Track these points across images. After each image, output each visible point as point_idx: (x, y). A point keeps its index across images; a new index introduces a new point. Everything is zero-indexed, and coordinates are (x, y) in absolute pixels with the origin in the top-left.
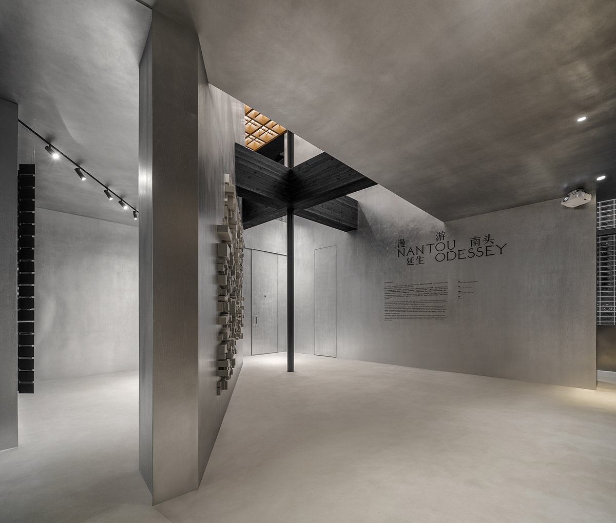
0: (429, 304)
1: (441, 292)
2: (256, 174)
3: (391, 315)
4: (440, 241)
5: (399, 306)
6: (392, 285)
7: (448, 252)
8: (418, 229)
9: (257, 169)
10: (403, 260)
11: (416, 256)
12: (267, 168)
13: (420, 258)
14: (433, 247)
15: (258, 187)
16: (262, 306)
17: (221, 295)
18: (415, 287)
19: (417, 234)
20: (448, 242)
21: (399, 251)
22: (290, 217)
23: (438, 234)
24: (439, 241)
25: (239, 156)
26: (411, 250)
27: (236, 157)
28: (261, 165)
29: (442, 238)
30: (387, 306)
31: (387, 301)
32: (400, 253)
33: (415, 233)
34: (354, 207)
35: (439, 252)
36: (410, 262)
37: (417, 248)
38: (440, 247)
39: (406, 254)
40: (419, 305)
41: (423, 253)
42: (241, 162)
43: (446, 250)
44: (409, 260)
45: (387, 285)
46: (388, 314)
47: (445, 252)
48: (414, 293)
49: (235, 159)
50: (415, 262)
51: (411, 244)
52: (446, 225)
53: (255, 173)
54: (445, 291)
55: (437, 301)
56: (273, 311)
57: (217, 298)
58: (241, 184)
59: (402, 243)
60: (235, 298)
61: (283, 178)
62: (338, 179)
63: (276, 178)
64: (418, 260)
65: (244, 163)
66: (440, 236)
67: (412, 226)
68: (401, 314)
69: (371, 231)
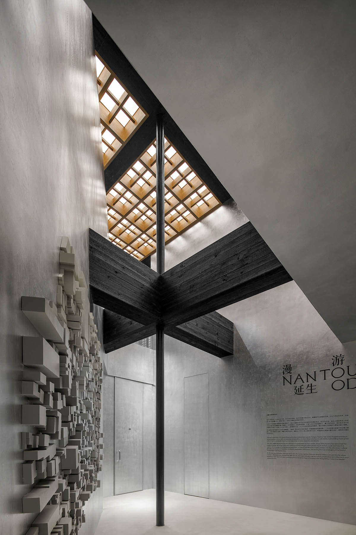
0: (324, 441)
1: (340, 426)
2: (118, 275)
3: (275, 452)
4: (338, 366)
5: (285, 442)
6: (276, 417)
7: (348, 379)
8: (308, 352)
9: (118, 268)
10: (289, 389)
11: (306, 384)
12: (132, 269)
13: (311, 386)
14: (328, 373)
15: (120, 291)
16: (127, 440)
17: (30, 448)
18: (306, 420)
19: (307, 358)
20: (348, 367)
21: (284, 378)
22: (160, 337)
23: (334, 358)
24: (336, 366)
25: (95, 247)
26: (299, 377)
27: (91, 248)
28: (124, 264)
29: (340, 362)
30: (269, 442)
31: (270, 436)
32: (285, 381)
33: (305, 357)
34: (230, 329)
35: (337, 379)
36: (299, 391)
37: (308, 374)
38: (338, 373)
39: (293, 381)
40: (311, 442)
41: (315, 380)
42: (97, 256)
43: (346, 376)
44: (297, 388)
45: (270, 417)
46: (271, 452)
47: (344, 379)
48: (305, 428)
49: (90, 250)
50: (305, 390)
51: (300, 370)
52: (345, 347)
53: (116, 272)
54: (345, 426)
55: (335, 438)
56: (138, 445)
57: (21, 455)
58: (97, 284)
59: (288, 368)
60: (77, 443)
61: (152, 285)
62: (224, 280)
63: (144, 283)
64: (310, 388)
65: (101, 258)
66: (338, 360)
67: (300, 348)
68: (287, 451)
69: (250, 357)
